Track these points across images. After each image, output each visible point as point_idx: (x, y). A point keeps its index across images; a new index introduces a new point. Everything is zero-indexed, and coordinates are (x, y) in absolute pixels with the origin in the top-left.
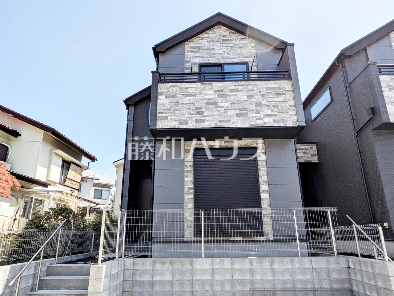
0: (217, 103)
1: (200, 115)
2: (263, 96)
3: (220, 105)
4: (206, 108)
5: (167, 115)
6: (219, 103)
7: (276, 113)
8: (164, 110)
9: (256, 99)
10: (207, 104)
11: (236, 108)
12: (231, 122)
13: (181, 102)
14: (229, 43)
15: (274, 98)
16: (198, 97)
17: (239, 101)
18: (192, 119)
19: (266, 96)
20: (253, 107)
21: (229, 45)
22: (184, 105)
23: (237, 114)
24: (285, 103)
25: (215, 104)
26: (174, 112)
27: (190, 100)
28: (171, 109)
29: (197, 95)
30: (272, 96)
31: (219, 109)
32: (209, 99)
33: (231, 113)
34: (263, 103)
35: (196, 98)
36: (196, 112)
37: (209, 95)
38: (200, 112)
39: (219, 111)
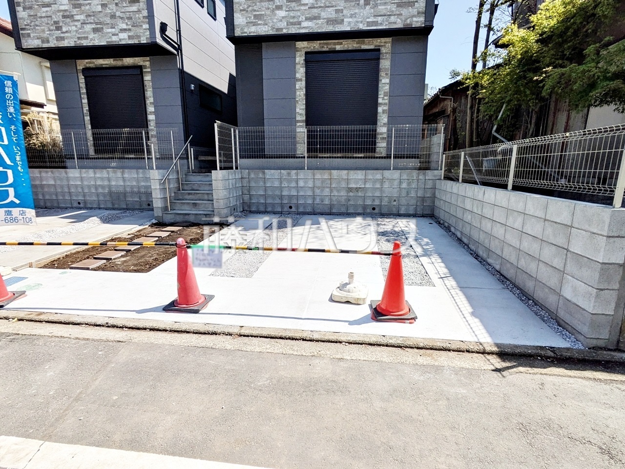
0: (72, 16)
1: (60, 32)
2: (117, 4)
3: (77, 17)
4: (63, 21)
5: (29, 32)
6: (75, 15)
7: (130, 27)
8: (26, 25)
9: (110, 10)
10: (64, 17)
11: (92, 21)
12: (89, 39)
13: (39, 15)
15: (128, 7)
16: (54, 7)
17: (93, 12)
18: (53, 36)
19: (120, 5)
20: (108, 20)
22: (42, 19)
23: (93, 28)
24: (139, 14)
25: (71, 16)
26: (35, 28)
27: (47, 11)
28: (32, 24)
29: (52, 6)
30: (125, 5)
31: (76, 23)
32: (65, 11)
33: (88, 28)
34: (118, 14)
35: (52, 10)
36: (54, 28)
37: (64, 5)
38: (58, 28)
39: (76, 26)
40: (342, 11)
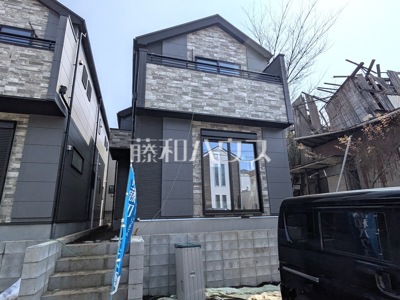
14: (16, 6)
19: (16, 63)
21: (15, 7)
24: (40, 74)
40: (234, 104)
